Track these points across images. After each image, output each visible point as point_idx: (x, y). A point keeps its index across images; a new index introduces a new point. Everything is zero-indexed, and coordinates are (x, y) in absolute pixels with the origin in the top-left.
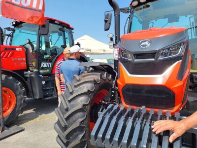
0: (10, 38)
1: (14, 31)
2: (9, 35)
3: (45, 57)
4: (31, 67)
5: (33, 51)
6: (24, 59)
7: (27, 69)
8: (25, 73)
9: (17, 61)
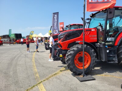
0: (88, 24)
1: (91, 20)
3: (110, 34)
4: (100, 40)
5: (102, 30)
6: (96, 36)
8: (96, 44)
9: (92, 37)
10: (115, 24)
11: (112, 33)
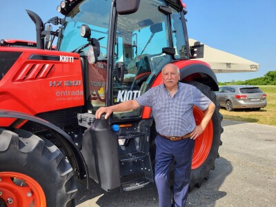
0: (56, 38)
1: (65, 24)
2: (55, 34)
3: (127, 76)
4: (95, 99)
7: (86, 107)
8: (80, 116)
9: (61, 87)
10: (141, 46)
11: (134, 75)
